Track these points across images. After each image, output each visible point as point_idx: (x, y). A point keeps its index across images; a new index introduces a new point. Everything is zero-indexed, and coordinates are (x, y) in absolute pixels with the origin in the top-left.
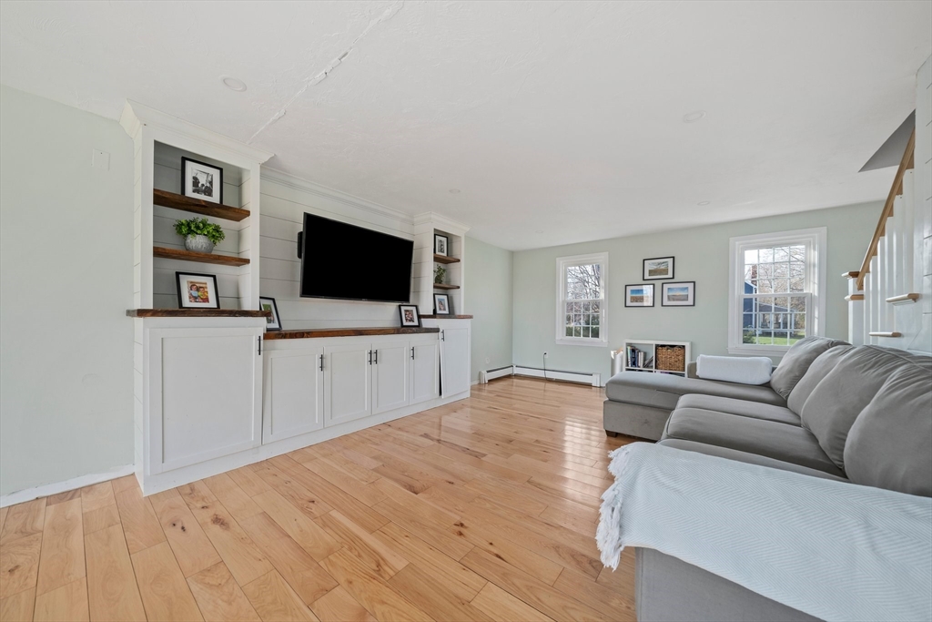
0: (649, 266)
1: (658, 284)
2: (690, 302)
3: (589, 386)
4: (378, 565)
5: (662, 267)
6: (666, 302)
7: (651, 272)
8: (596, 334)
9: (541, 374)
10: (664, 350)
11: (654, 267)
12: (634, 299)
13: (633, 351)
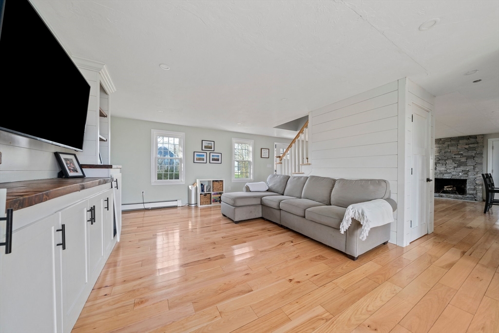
0: (205, 144)
1: (208, 152)
2: (220, 162)
3: (176, 207)
4: (322, 319)
5: (210, 145)
6: (211, 161)
7: (206, 147)
8: (177, 177)
9: (141, 206)
10: (216, 182)
11: (207, 145)
12: (199, 159)
13: (202, 184)
